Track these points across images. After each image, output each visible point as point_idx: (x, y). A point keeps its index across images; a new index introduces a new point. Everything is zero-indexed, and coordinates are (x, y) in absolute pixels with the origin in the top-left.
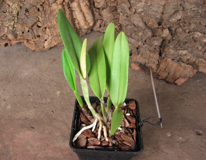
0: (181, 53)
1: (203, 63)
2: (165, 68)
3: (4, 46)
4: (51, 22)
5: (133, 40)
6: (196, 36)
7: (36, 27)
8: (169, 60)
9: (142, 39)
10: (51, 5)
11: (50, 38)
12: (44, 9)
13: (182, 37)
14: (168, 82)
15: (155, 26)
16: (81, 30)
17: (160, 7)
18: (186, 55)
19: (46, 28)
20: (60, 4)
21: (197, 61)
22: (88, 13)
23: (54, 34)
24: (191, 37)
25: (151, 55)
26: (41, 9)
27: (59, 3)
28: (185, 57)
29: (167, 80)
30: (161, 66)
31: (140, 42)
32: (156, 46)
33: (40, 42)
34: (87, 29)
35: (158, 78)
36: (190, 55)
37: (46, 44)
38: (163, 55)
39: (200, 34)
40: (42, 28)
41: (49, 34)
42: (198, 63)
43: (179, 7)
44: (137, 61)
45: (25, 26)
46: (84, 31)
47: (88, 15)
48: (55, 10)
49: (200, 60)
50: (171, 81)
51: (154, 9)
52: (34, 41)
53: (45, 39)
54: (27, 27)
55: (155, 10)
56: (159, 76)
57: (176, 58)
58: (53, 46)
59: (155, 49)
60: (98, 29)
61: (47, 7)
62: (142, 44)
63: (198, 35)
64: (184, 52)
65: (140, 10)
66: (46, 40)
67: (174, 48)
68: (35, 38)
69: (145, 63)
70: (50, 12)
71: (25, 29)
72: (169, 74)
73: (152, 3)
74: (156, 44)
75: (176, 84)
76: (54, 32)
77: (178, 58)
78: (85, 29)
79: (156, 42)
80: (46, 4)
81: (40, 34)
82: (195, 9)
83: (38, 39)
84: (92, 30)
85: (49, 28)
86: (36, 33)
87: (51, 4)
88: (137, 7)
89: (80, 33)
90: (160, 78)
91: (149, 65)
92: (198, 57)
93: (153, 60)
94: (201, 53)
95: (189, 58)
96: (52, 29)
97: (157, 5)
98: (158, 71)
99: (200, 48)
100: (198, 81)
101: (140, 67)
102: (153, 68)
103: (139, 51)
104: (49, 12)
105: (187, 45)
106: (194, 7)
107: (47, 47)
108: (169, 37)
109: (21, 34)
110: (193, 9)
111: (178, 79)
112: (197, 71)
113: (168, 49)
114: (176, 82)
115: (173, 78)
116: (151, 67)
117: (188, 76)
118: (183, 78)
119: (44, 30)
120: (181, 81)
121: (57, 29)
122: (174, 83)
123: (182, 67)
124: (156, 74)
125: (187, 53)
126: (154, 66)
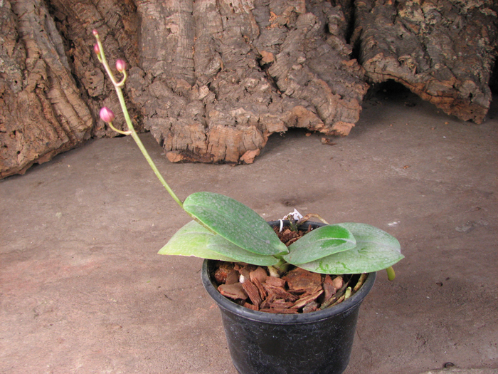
0: (236, 114)
1: (271, 118)
2: (217, 140)
4: (23, 122)
5: (160, 120)
6: (249, 85)
8: (219, 126)
9: (173, 113)
10: (16, 95)
11: (25, 148)
12: (7, 102)
13: (233, 92)
14: (229, 163)
15: (186, 87)
16: (75, 134)
17: (186, 62)
18: (243, 115)
19: (14, 132)
20: (31, 92)
21: (262, 119)
22: (80, 106)
23: (30, 138)
24: (243, 88)
25: (192, 128)
27: (29, 91)
28: (242, 118)
29: (227, 159)
30: (211, 139)
31: (171, 119)
32: (196, 115)
33: (9, 155)
34: (84, 130)
35: (213, 162)
36: (250, 113)
37: (20, 157)
38: (210, 125)
39: (253, 80)
40: (8, 133)
41: (22, 141)
42: (264, 120)
43: (213, 53)
44: (174, 146)
46: (80, 135)
47: (80, 108)
48: (25, 101)
49: (267, 115)
50: (234, 158)
51: (178, 65)
53: (18, 149)
55: (181, 66)
56: (213, 156)
57: (230, 122)
58: (33, 158)
59: (195, 120)
60: (103, 134)
61: (11, 99)
62: (174, 120)
63: (251, 83)
64: (240, 111)
65: (159, 73)
66: (19, 152)
67: (223, 109)
69: (188, 145)
70: (18, 106)
72: (226, 147)
73: (174, 58)
74: (196, 113)
75: (243, 163)
76: (31, 135)
77: (233, 121)
78: (81, 131)
79: (194, 110)
80: (9, 94)
81: (7, 143)
82: (237, 50)
83: (5, 151)
84: (93, 137)
85: (20, 132)
87: (17, 93)
88: (153, 70)
89: (74, 137)
90: (216, 159)
91: (194, 145)
92: (262, 112)
93: (198, 135)
94: (264, 107)
95: (249, 117)
96: (27, 132)
97: (182, 59)
98: (210, 148)
99: (260, 100)
101: (182, 155)
102: (201, 147)
103: (173, 130)
104: (16, 106)
105: (241, 101)
106: (234, 49)
107: (23, 162)
108: (212, 97)
110: (234, 51)
111: (244, 153)
112: (268, 135)
113: (214, 113)
114: (242, 159)
115: (234, 153)
116: (197, 148)
117: (257, 144)
118: (251, 150)
119: (13, 136)
120: (249, 156)
121: (34, 131)
122: (239, 160)
123: (243, 131)
124: (208, 156)
125: (244, 112)
126: (202, 145)
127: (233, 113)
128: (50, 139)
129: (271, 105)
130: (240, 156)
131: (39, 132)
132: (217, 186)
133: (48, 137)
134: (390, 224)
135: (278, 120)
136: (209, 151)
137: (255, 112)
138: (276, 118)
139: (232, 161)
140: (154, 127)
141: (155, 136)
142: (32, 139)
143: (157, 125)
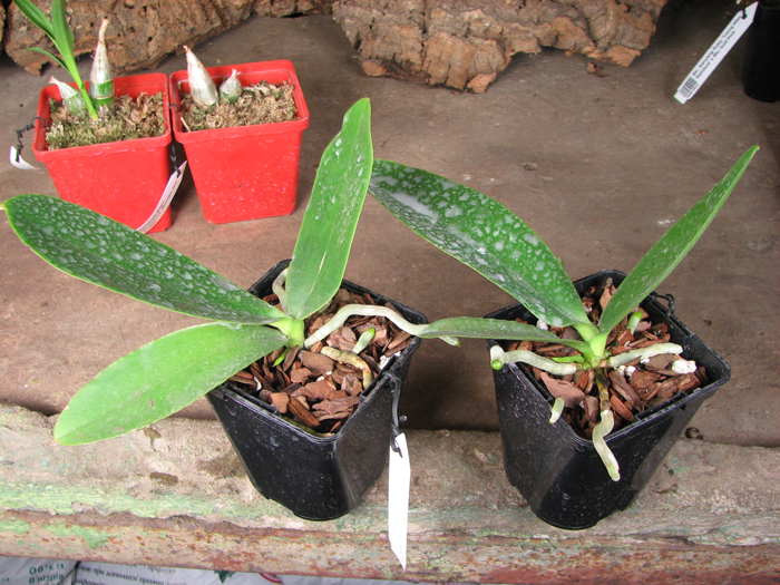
0: (470, 18)
1: (520, 31)
2: (438, 55)
3: (38, 73)
5: (358, 9)
7: (123, 8)
8: (444, 35)
9: (379, 3)
11: (159, 32)
14: (452, 89)
16: (228, 11)
18: (480, 20)
19: (145, 8)
21: (506, 30)
23: (168, 19)
25: (404, 32)
28: (479, 25)
29: (449, 83)
30: (430, 52)
31: (375, 11)
32: (411, 12)
33: (138, 43)
34: (243, 5)
35: (428, 84)
36: (491, 19)
37: (152, 47)
38: (430, 30)
40: (137, 10)
41: (156, 22)
42: (510, 33)
44: (375, 54)
45: (97, 7)
46: (237, 14)
49: (514, 25)
50: (459, 84)
52: (121, 44)
53: (149, 35)
54: (101, 8)
56: (429, 76)
57: (459, 30)
58: (171, 50)
59: (410, 18)
60: (267, 10)
62: (379, 14)
64: (476, 14)
66: (150, 39)
67: (452, 9)
68: (125, 35)
69: (395, 55)
71: (96, 14)
72: (450, 67)
74: (411, 8)
75: (471, 91)
76: (169, 14)
77: (465, 29)
78: (237, 8)
79: (409, 3)
81: (136, 24)
83: (131, 36)
84: (253, 14)
85: (154, 8)
86: (124, 23)
89: (228, 18)
90: (433, 82)
91: (404, 57)
92: (508, 20)
93: (411, 43)
94: (512, 12)
95: (488, 25)
96: (163, 9)
98: (426, 65)
100: (523, 81)
101: (385, 67)
102: (414, 61)
103: (377, 30)
107: (156, 54)
109: (88, 28)
111: (473, 77)
112: (512, 54)
113: (439, 13)
114: (469, 86)
115: (460, 76)
116: (408, 61)
117: (494, 67)
118: (485, 74)
119: (143, 14)
120: (481, 82)
121: (174, 8)
122: (465, 87)
123: (477, 46)
124: (422, 75)
125: (483, 16)
126: (415, 58)
127: (467, 15)
128: (195, 23)
129: (523, 11)
130: (468, 81)
131: (180, 11)
132: (431, 123)
133: (193, 20)
134: (661, 223)
135: (530, 35)
136: (424, 69)
137: (498, 18)
138: (527, 32)
139: (456, 86)
140: (347, 21)
141: (348, 33)
142: (171, 22)
143: (352, 17)
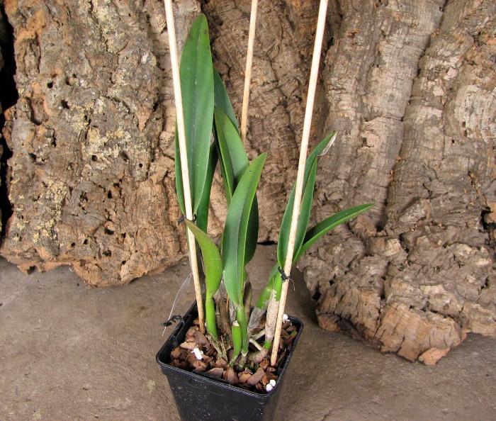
0: (430, 292)
1: (480, 313)
2: (394, 325)
3: (26, 272)
4: (137, 223)
5: (322, 263)
6: (461, 254)
7: (103, 234)
8: (403, 307)
9: (341, 262)
10: (137, 184)
11: (133, 257)
12: (123, 193)
13: (431, 256)
14: (403, 358)
15: (368, 231)
17: (378, 190)
18: (440, 296)
19: (124, 235)
20: (158, 183)
21: (466, 310)
22: (219, 201)
23: (142, 248)
24: (451, 255)
25: (363, 296)
26: (115, 193)
27: (155, 181)
28: (439, 301)
29: (401, 353)
30: (385, 321)
31: (337, 269)
32: (372, 276)
33: (111, 266)
35: (380, 349)
36: (451, 296)
38: (389, 298)
39: (469, 249)
40: (116, 236)
41: (132, 248)
42: (469, 313)
43: (420, 190)
44: (332, 310)
45: (79, 231)
47: (219, 205)
48: (146, 196)
49: (475, 306)
50: (411, 356)
51: (365, 194)
52: (96, 265)
53: (123, 259)
54: (82, 232)
55: (370, 196)
56: (382, 344)
57: (418, 303)
58: (141, 275)
59: (371, 282)
61: (129, 189)
62: (342, 273)
63: (465, 252)
64: (437, 289)
65: (335, 197)
66: (124, 263)
67: (413, 280)
68: (100, 257)
69: (350, 316)
70: (136, 200)
71: (77, 236)
72: (404, 339)
73: (361, 182)
74: (373, 272)
75: (422, 363)
76: (143, 244)
77: (424, 303)
78: (212, 237)
79: (371, 268)
80: (128, 183)
81: (112, 249)
82: (455, 194)
83: (106, 259)
85: (132, 236)
86: (102, 247)
87: (139, 181)
88: (328, 189)
90: (384, 349)
91: (358, 320)
92: (469, 300)
93: (367, 309)
94: (474, 291)
95: (448, 302)
96: (139, 238)
97: (372, 186)
98: (380, 333)
99: (472, 279)
100: (475, 354)
101: (339, 325)
102: (368, 327)
104: (133, 199)
105: (443, 272)
106: (452, 192)
107: (126, 278)
108: (402, 257)
109: (69, 247)
110: (450, 195)
111: (426, 350)
112: (468, 331)
113: (400, 284)
114: (421, 358)
115: (413, 350)
116: (362, 325)
117: (449, 344)
118: (438, 348)
119: (120, 239)
120: (432, 356)
121: (149, 239)
122: (417, 359)
123: (434, 323)
124: (374, 341)
125: (443, 291)
126: (370, 323)
127: (428, 289)
128: (167, 254)
129: (484, 291)
130: (420, 354)
131: (155, 242)
133: (165, 251)
135: (490, 318)
136: (378, 336)
137: (460, 296)
138: (488, 314)
139: (408, 358)
140: (309, 273)
141: (308, 284)
142: (144, 251)
143: (315, 270)
